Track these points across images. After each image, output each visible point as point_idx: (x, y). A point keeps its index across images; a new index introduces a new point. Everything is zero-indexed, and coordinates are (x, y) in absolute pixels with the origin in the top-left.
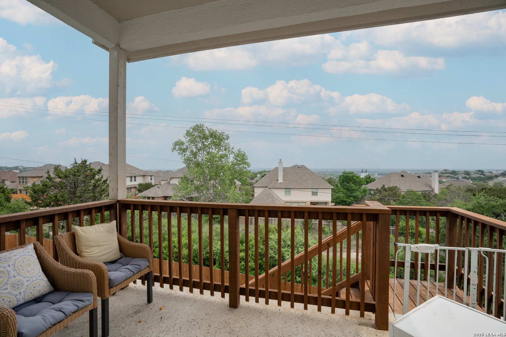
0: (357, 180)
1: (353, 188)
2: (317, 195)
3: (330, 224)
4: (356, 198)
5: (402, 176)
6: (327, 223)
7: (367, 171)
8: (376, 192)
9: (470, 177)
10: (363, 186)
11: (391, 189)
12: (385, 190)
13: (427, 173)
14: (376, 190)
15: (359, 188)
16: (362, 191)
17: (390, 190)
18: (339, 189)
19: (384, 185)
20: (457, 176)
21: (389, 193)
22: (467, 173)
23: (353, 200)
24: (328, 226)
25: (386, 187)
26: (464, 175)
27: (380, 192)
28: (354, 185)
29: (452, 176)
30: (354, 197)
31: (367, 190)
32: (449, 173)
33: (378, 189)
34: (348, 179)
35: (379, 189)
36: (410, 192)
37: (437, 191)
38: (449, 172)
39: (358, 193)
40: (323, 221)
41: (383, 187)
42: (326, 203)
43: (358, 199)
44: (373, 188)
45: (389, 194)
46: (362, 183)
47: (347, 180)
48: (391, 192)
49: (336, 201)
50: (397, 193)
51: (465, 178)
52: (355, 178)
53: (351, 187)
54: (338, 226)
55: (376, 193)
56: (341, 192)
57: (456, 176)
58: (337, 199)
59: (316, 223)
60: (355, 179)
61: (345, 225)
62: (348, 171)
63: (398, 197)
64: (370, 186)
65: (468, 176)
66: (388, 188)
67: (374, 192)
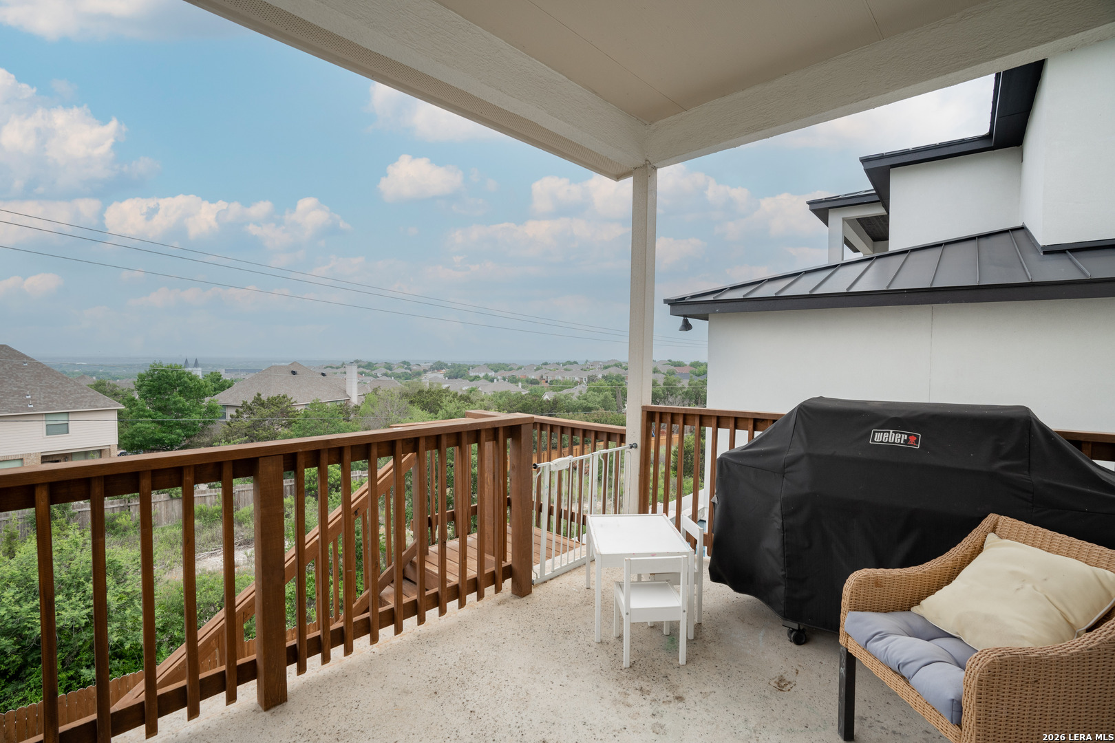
0: (191, 385)
1: (180, 405)
2: (68, 433)
3: (133, 503)
4: (188, 430)
5: (294, 373)
6: (121, 503)
7: (199, 362)
8: (241, 410)
9: (393, 373)
10: (207, 399)
11: (274, 402)
12: (262, 405)
13: (327, 367)
14: (242, 407)
15: (198, 403)
16: (204, 410)
17: (272, 404)
18: (139, 410)
19: (259, 395)
20: (375, 372)
21: (272, 411)
22: (389, 367)
23: (183, 435)
24: (127, 511)
25: (264, 398)
26: (385, 371)
27: (251, 410)
28: (185, 396)
29: (367, 371)
30: (184, 427)
31: (216, 408)
32: (363, 367)
33: (245, 403)
34: (166, 383)
35: (249, 404)
36: (316, 406)
37: (355, 400)
38: (363, 364)
39: (195, 417)
40: (107, 500)
41: (258, 400)
42: (100, 451)
43: (195, 430)
44: (231, 402)
45: (272, 413)
46: (204, 393)
47: (165, 385)
48: (275, 408)
49: (129, 443)
50: (289, 409)
51: (386, 375)
52: (186, 379)
53: (175, 403)
54: (158, 505)
55: (242, 413)
56: (146, 417)
57: (373, 373)
58: (133, 436)
59: (84, 509)
60: (186, 382)
61: (178, 498)
62: (166, 363)
63: (292, 416)
64: (222, 398)
65: (389, 372)
66: (268, 399)
67: (237, 411)
